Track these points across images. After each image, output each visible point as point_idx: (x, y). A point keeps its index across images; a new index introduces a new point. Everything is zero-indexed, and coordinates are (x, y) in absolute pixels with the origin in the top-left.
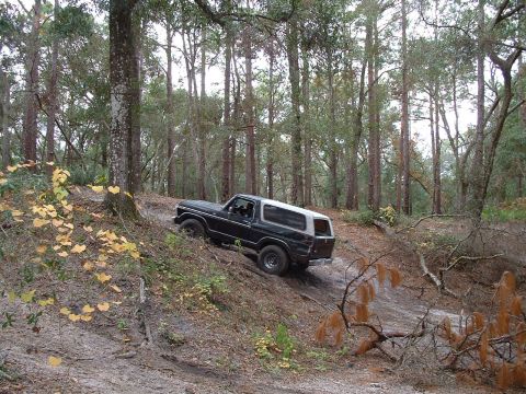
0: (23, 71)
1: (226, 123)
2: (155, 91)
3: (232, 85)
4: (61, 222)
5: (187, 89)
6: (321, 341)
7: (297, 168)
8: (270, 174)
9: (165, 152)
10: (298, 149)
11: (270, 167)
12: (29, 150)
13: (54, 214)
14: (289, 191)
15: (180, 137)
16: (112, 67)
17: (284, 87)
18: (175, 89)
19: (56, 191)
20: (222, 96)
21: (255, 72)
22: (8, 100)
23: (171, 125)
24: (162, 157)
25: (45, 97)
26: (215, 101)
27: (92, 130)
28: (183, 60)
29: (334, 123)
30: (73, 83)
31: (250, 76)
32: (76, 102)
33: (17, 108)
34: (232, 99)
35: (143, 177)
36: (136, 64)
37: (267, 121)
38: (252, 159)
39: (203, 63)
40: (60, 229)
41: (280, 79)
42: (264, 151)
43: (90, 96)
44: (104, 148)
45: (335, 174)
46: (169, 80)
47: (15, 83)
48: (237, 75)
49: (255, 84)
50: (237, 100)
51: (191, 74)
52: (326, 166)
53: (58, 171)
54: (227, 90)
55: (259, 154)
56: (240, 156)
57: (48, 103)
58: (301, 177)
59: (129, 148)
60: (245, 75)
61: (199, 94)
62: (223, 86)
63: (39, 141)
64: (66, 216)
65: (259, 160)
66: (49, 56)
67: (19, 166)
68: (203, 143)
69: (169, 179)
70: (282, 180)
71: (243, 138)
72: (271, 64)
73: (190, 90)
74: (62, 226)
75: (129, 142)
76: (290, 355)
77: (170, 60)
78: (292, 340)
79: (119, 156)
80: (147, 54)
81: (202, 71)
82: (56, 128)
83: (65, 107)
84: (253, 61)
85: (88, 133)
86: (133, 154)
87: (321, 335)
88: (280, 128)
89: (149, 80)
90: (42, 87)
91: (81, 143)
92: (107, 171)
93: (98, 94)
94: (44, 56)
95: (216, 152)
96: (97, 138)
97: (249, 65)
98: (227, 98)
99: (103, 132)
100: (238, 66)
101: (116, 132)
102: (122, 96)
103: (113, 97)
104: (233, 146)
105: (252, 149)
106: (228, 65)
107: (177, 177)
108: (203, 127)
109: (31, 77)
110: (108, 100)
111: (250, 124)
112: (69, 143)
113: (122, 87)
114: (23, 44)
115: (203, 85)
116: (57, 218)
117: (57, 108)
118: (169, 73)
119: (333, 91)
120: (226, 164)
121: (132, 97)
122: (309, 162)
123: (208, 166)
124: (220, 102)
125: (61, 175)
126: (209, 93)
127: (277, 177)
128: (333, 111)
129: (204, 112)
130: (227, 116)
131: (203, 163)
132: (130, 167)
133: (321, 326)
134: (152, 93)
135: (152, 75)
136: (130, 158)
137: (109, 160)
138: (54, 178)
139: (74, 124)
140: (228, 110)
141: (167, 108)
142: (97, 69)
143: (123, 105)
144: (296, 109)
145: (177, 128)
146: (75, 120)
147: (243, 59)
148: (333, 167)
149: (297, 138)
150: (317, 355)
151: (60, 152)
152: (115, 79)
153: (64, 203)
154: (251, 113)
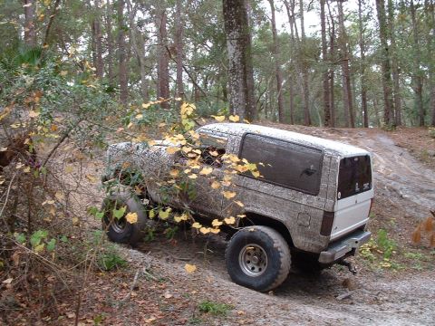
0: (154, 29)
1: (325, 59)
2: (263, 36)
3: (327, 27)
4: (190, 149)
5: (289, 32)
6: (417, 243)
7: (387, 93)
8: (364, 100)
9: (275, 86)
10: (388, 77)
11: (364, 94)
12: (163, 91)
13: (184, 142)
14: (381, 114)
15: (286, 74)
16: (226, 17)
17: (372, 25)
18: (279, 34)
19: (184, 122)
20: (319, 36)
21: (346, 13)
22: (144, 53)
23: (278, 63)
24: (273, 91)
25: (173, 49)
26: (314, 41)
27: (213, 73)
28: (284, 8)
29: (419, 52)
30: (195, 35)
31: (342, 18)
32: (199, 51)
33: (152, 59)
34: (328, 38)
35: (258, 109)
36: (245, 14)
37: (359, 55)
38: (349, 88)
39: (301, 10)
40: (190, 155)
41: (368, 17)
42: (358, 81)
43: (210, 44)
44: (224, 86)
45: (421, 97)
46: (274, 26)
47: (148, 39)
48: (331, 17)
49: (347, 24)
50: (332, 39)
51: (292, 20)
52: (412, 91)
53: (185, 105)
54: (323, 31)
55: (354, 83)
56: (338, 86)
57: (176, 53)
58: (391, 100)
59: (245, 84)
60: (338, 17)
61: (300, 35)
62: (320, 28)
63: (172, 85)
64: (194, 143)
65: (354, 89)
66: (174, 15)
67: (152, 103)
68: (306, 77)
69: (280, 109)
70: (374, 105)
71: (339, 71)
72: (360, 5)
73: (292, 33)
74: (191, 152)
75: (245, 79)
76: (391, 256)
77: (273, 10)
78: (392, 243)
79: (237, 91)
80: (254, 5)
81: (301, 15)
82: (184, 73)
83: (190, 56)
84: (344, 4)
85: (210, 76)
86: (248, 89)
87: (417, 237)
88: (371, 60)
89: (257, 28)
90: (171, 40)
91: (205, 83)
92: (228, 104)
93: (216, 42)
94: (170, 15)
95: (317, 85)
96: (218, 79)
97: (340, 8)
98: (324, 37)
99: (222, 74)
100: (331, 10)
101: (233, 71)
102: (236, 41)
103: (228, 43)
104: (332, 78)
105: (348, 80)
106: (323, 9)
107: (286, 108)
108: (305, 63)
109: (161, 33)
110: (224, 45)
111: (345, 59)
112: (195, 85)
113: (235, 34)
114: (152, 7)
115: (303, 28)
116: (186, 145)
117: (184, 56)
118: (273, 20)
119: (416, 24)
120: (327, 93)
121: (244, 41)
122: (398, 87)
123: (311, 96)
124: (318, 42)
125: (188, 108)
126: (308, 35)
127: (370, 103)
128: (416, 42)
129: (304, 51)
130: (325, 53)
131: (307, 95)
132: (247, 100)
133: (416, 229)
134: (261, 38)
135: (259, 23)
136: (246, 92)
137: (229, 96)
138: (182, 112)
139: (198, 69)
140: (325, 48)
141: (273, 49)
142: (213, 21)
143: (237, 48)
144: (384, 43)
145: (283, 66)
146: (199, 64)
147: (336, 3)
148: (419, 91)
149: (386, 67)
150: (414, 255)
151: (188, 92)
152: (229, 27)
153: (191, 132)
154: (345, 49)
